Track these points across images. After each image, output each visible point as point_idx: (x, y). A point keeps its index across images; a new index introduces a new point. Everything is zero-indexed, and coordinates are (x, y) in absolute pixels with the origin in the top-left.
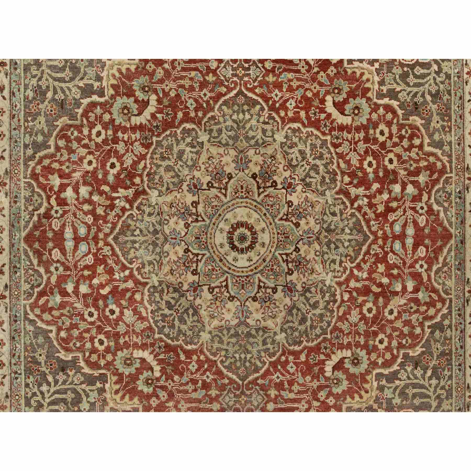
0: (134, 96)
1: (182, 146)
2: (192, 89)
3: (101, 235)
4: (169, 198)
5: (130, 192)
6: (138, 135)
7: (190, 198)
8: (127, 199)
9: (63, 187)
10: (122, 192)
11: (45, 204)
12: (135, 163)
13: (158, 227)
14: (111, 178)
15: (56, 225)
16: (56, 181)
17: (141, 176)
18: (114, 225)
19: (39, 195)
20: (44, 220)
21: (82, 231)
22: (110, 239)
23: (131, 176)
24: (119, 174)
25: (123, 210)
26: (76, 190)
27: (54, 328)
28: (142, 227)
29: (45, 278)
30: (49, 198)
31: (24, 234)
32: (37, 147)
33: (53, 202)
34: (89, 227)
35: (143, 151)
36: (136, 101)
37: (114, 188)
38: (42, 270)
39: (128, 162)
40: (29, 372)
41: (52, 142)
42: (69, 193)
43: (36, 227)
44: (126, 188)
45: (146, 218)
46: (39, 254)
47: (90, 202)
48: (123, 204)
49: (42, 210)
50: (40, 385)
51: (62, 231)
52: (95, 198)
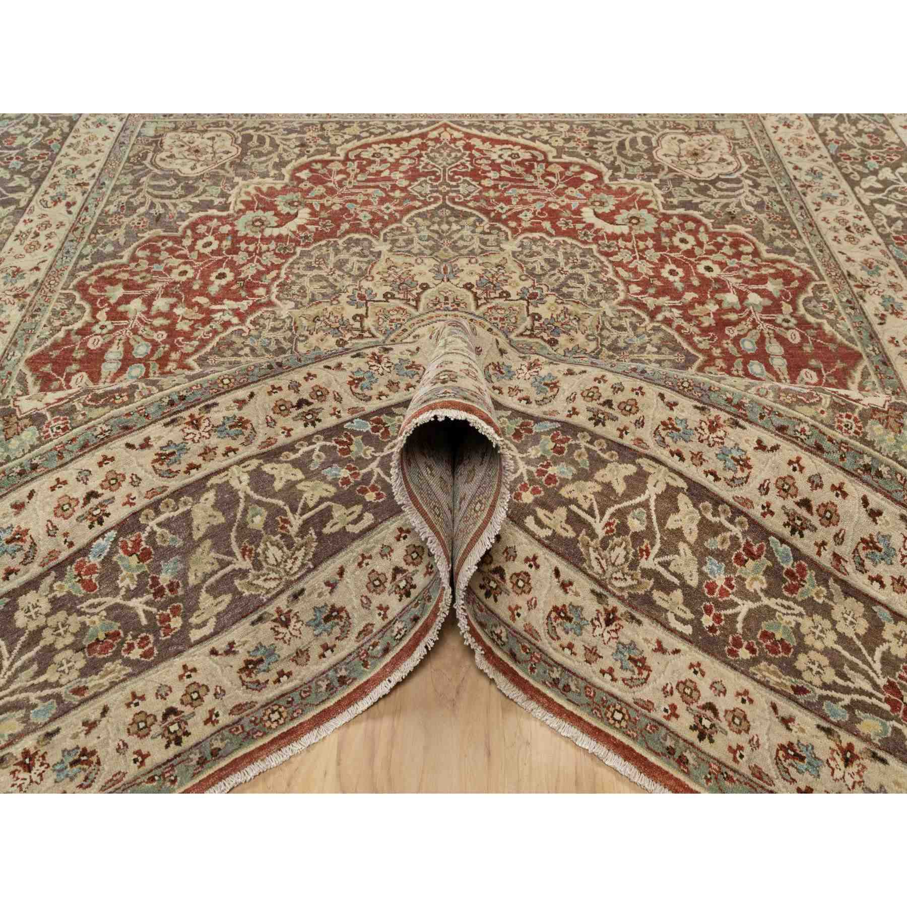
0: (275, 210)
1: (344, 256)
2: (367, 203)
3: (174, 356)
4: (313, 311)
5: (244, 305)
6: (272, 246)
7: (350, 311)
8: (236, 312)
9: (126, 299)
10: (229, 304)
11: (87, 317)
12: (259, 274)
13: (286, 345)
14: (214, 290)
15: (94, 343)
16: (116, 293)
17: (268, 288)
18: (204, 343)
19: (81, 308)
20: (74, 337)
21: (141, 350)
22: (191, 361)
23: (250, 286)
24: (229, 284)
25: (226, 325)
26: (149, 302)
28: (257, 344)
30: (95, 311)
31: (29, 354)
32: (99, 257)
33: (102, 316)
34: (155, 345)
35: (277, 261)
36: (277, 214)
37: (216, 300)
39: (249, 271)
41: (126, 254)
42: (136, 306)
43: (55, 346)
44: (239, 299)
45: (265, 333)
46: (46, 379)
47: (166, 315)
48: (226, 318)
49: (78, 325)
51: (103, 351)
52: (179, 311)
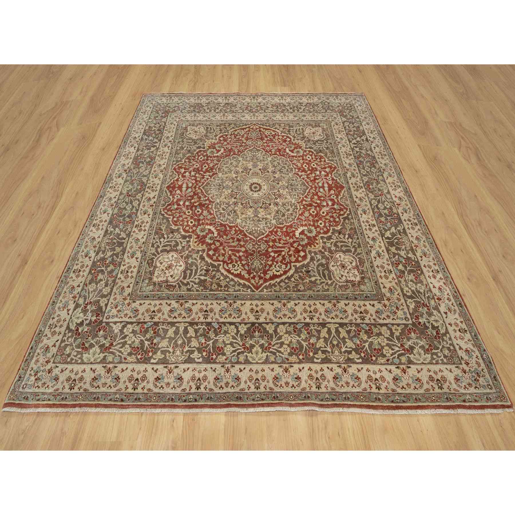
1: (232, 161)
2: (237, 147)
3: (197, 186)
4: (226, 175)
5: (211, 174)
6: (216, 158)
7: (234, 176)
8: (209, 176)
9: (185, 172)
10: (208, 174)
11: (177, 177)
12: (214, 166)
13: (221, 184)
14: (204, 170)
15: (180, 183)
16: (183, 171)
17: (216, 169)
18: (203, 183)
19: (175, 174)
20: (176, 182)
21: (190, 185)
22: (201, 188)
23: (212, 169)
24: (207, 169)
25: (208, 179)
26: (190, 173)
27: (171, 217)
28: (215, 184)
29: (172, 199)
30: (179, 175)
31: (166, 186)
32: (177, 161)
33: (180, 176)
34: (193, 184)
35: (218, 163)
36: (216, 150)
37: (205, 173)
38: (171, 197)
39: (211, 165)
40: (156, 233)
41: (183, 160)
42: (187, 174)
43: (171, 184)
44: (210, 172)
45: (216, 181)
46: (171, 192)
47: (195, 176)
48: (208, 177)
49: (175, 179)
50: (160, 238)
51: (182, 185)
52: (197, 175)
